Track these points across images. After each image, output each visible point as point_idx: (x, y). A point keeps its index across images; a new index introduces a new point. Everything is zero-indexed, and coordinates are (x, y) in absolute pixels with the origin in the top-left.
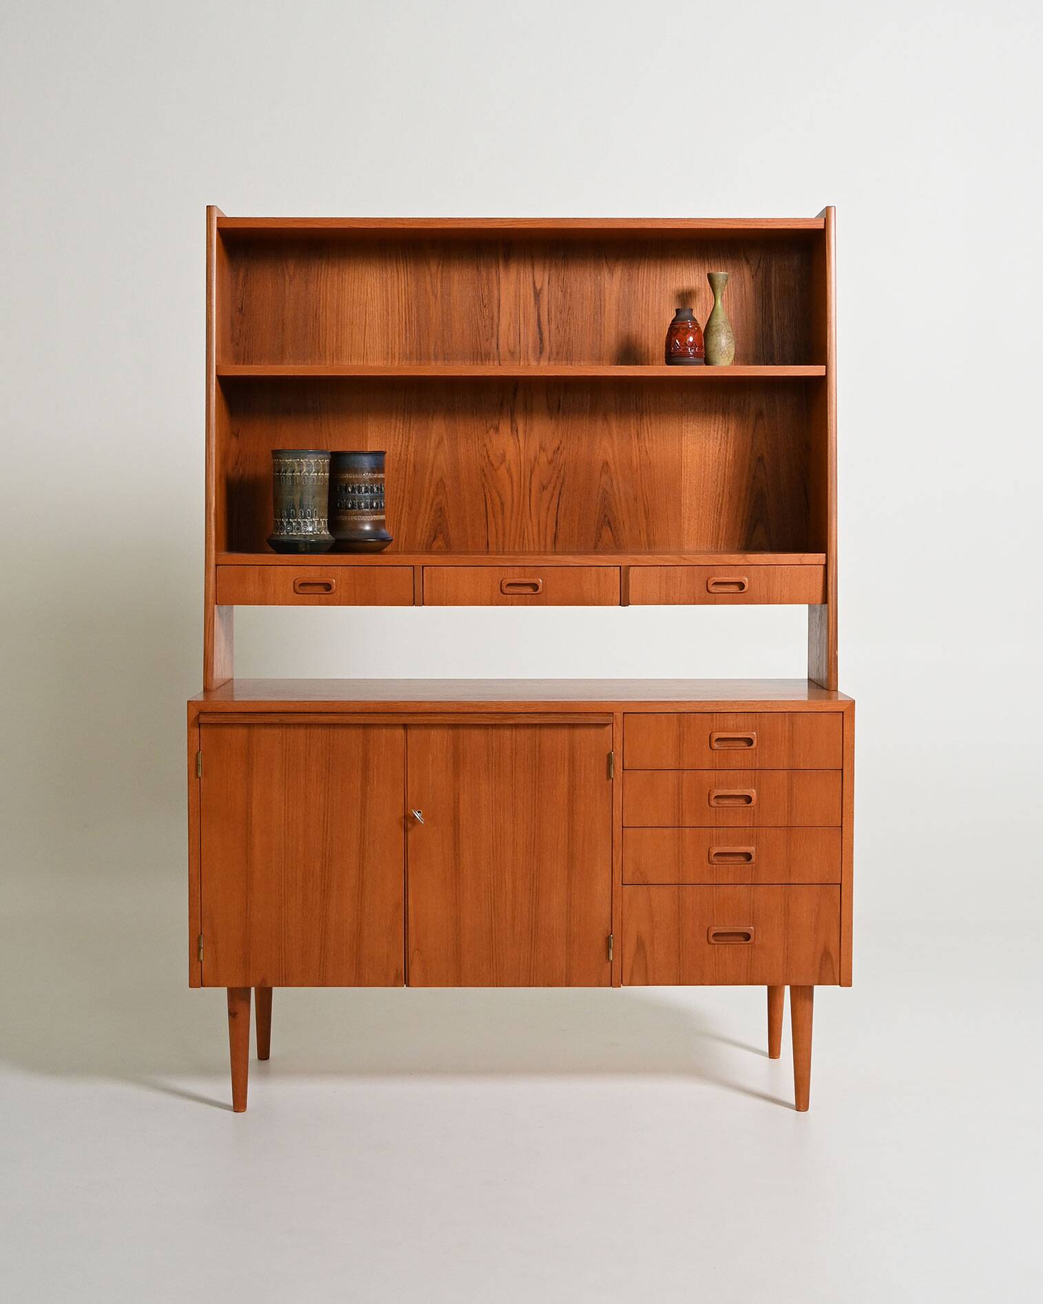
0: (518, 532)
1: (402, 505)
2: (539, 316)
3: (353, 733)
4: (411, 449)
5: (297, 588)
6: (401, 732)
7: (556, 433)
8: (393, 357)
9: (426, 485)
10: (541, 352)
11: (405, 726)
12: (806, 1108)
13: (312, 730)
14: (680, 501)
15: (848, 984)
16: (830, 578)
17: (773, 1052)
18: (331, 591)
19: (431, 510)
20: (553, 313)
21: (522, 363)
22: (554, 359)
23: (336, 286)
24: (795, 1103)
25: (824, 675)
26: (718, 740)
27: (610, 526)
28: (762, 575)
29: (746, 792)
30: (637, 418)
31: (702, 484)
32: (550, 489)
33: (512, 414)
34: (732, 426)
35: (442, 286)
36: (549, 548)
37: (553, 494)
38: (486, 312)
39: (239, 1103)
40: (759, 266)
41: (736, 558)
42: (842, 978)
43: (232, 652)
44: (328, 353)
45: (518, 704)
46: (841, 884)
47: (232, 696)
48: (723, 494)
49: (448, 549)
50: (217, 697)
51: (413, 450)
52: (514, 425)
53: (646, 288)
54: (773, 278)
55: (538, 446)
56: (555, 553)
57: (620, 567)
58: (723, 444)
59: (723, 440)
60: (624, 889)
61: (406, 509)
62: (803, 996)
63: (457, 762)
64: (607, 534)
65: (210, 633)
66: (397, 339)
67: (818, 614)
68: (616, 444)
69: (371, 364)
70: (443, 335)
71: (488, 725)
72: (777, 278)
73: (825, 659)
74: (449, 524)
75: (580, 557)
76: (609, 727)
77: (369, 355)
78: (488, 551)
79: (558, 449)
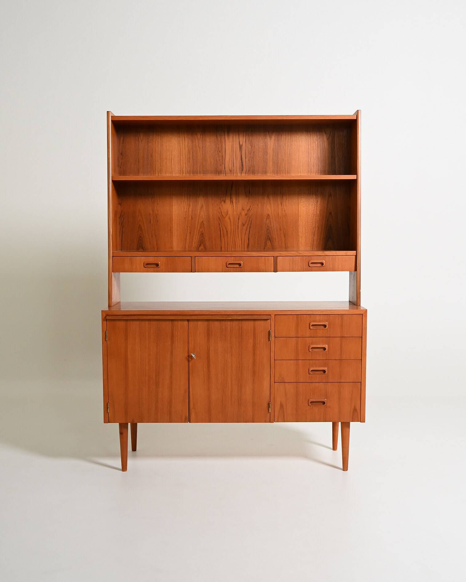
0: (233, 243)
1: (187, 232)
2: (241, 156)
3: (168, 323)
4: (190, 210)
5: (145, 265)
6: (186, 323)
7: (248, 203)
8: (183, 173)
9: (197, 224)
10: (242, 170)
11: (188, 320)
12: (347, 470)
13: (151, 322)
14: (298, 230)
15: (364, 421)
16: (358, 261)
17: (334, 448)
18: (158, 267)
19: (198, 234)
20: (247, 154)
21: (235, 175)
22: (248, 173)
23: (160, 144)
24: (342, 468)
25: (355, 300)
26: (313, 325)
27: (270, 240)
28: (331, 259)
29: (324, 346)
30: (281, 197)
31: (307, 223)
32: (246, 225)
33: (231, 195)
34: (319, 200)
35: (202, 144)
36: (246, 249)
37: (247, 228)
38: (220, 154)
39: (124, 468)
40: (330, 135)
41: (320, 253)
42: (361, 419)
43: (120, 291)
44: (157, 171)
45: (233, 311)
46: (361, 382)
47: (120, 308)
48: (315, 227)
49: (205, 250)
50: (113, 309)
51: (191, 210)
52: (231, 200)
53: (285, 144)
54: (336, 140)
55: (241, 208)
56: (248, 251)
57: (274, 256)
58: (315, 207)
59: (315, 205)
60: (275, 385)
61: (188, 233)
62: (346, 426)
63: (209, 334)
64: (269, 243)
65: (111, 284)
66: (184, 165)
67: (353, 275)
68: (273, 207)
69: (174, 175)
70: (203, 164)
71: (221, 320)
72: (338, 140)
73: (355, 293)
74: (206, 240)
75: (258, 253)
76: (269, 321)
77: (173, 172)
78: (221, 251)
79: (249, 209)
